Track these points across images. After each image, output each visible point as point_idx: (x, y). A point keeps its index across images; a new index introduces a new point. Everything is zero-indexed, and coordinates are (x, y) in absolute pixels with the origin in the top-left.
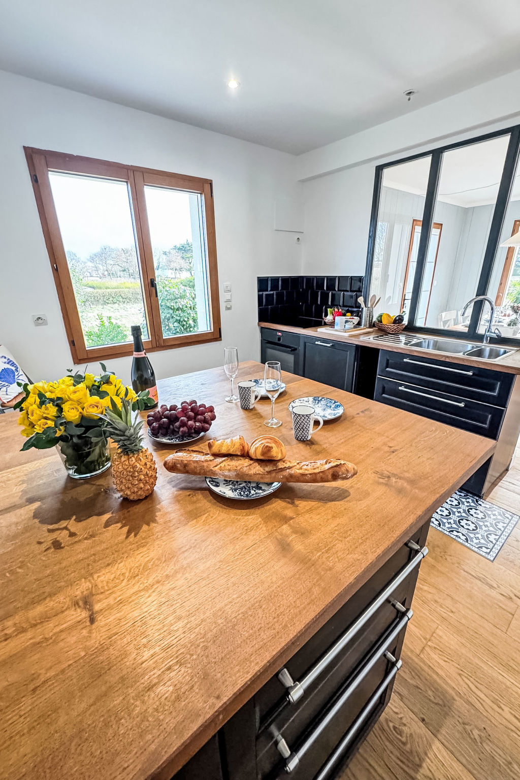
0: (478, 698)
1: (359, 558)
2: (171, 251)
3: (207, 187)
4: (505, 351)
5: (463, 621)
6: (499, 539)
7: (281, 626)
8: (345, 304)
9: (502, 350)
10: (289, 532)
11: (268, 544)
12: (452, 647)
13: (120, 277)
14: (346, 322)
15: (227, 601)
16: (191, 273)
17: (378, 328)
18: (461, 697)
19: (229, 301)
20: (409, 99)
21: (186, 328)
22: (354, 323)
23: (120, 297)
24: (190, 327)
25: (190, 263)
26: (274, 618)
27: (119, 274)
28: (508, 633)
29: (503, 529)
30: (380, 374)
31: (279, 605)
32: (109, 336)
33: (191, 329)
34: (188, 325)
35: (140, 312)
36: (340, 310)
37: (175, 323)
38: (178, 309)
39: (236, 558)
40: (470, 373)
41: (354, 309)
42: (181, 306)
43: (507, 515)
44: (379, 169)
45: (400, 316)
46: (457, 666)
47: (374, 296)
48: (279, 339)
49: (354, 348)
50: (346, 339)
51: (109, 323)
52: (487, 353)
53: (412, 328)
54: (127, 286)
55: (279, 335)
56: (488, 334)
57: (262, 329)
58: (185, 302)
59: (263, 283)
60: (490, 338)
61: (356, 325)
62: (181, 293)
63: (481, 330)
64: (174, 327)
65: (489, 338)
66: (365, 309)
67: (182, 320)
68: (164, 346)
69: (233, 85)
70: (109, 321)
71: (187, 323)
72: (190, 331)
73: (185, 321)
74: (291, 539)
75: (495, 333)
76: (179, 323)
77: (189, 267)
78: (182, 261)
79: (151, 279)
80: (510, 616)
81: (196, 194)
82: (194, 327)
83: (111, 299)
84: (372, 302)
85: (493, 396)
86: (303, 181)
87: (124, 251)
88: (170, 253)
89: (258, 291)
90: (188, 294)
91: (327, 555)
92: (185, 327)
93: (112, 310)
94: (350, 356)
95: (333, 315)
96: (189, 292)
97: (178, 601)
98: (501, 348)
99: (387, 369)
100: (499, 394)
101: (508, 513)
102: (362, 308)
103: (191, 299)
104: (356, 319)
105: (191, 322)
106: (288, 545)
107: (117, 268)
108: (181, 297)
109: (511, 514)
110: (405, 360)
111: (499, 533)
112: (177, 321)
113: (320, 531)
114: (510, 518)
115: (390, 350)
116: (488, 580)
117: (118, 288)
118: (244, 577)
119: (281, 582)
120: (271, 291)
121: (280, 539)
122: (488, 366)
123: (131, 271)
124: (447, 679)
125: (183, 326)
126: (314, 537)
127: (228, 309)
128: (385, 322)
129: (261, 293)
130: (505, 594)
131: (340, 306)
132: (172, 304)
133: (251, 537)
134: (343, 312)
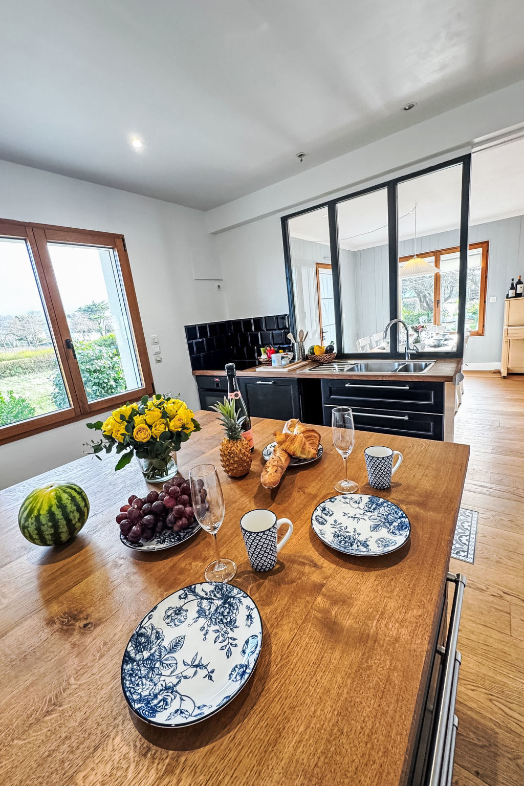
0: (516, 721)
1: (419, 614)
2: (76, 313)
3: (119, 241)
4: (426, 364)
5: (473, 637)
6: (469, 539)
7: (380, 753)
8: (275, 342)
9: (424, 364)
10: (328, 604)
11: (310, 630)
12: (473, 671)
13: (17, 346)
14: (282, 358)
15: (294, 741)
16: (101, 333)
17: (313, 359)
18: (500, 726)
19: (158, 353)
20: (302, 160)
21: (108, 390)
22: (289, 359)
23: (20, 368)
24: (111, 387)
25: (99, 324)
26: (367, 743)
27: (14, 343)
28: (513, 635)
29: (469, 528)
30: (326, 402)
31: (362, 719)
32: (11, 413)
33: (113, 390)
34: (109, 387)
35: (48, 380)
36: (272, 348)
37: (94, 387)
38: (95, 371)
39: (279, 666)
40: (407, 388)
41: (285, 345)
42: (98, 368)
43: (467, 514)
44: (284, 220)
45: (330, 346)
46: (484, 691)
47: (302, 331)
48: (218, 385)
49: (296, 382)
50: (286, 374)
51: (10, 398)
52: (412, 367)
53: (342, 356)
54: (28, 355)
55: (216, 381)
56: (409, 351)
57: (198, 378)
58: (103, 362)
59: (191, 331)
60: (411, 354)
61: (292, 360)
62: (96, 354)
63: (401, 349)
64: (93, 391)
65: (409, 355)
66: (296, 344)
67: (101, 382)
68: (91, 412)
69: (137, 143)
70: (9, 396)
71: (107, 385)
72: (112, 392)
73: (106, 383)
74: (333, 613)
75: (413, 350)
76: (98, 386)
77: (98, 328)
78: (90, 323)
79: (66, 341)
80: (508, 615)
81: (108, 249)
82: (117, 387)
83: (8, 371)
84: (301, 337)
85: (431, 405)
86: (215, 233)
87: (19, 319)
88: (74, 315)
89: (188, 340)
90: (105, 355)
91: (384, 622)
92: (106, 389)
93: (11, 383)
94: (293, 390)
95: (267, 354)
96: (106, 351)
97: (225, 772)
98: (423, 362)
99: (332, 397)
100: (435, 402)
101: (468, 511)
102: (293, 344)
103: (110, 359)
104: (290, 355)
105: (112, 383)
106: (335, 623)
107: (12, 338)
108: (97, 358)
109: (470, 511)
110: (346, 385)
111: (467, 533)
112: (95, 384)
113: (361, 593)
114: (471, 515)
115: (330, 378)
116: (477, 584)
117: (16, 359)
118: (301, 693)
119: (349, 681)
120: (200, 338)
121: (322, 618)
122: (420, 379)
123: (30, 339)
124: (481, 711)
125: (104, 388)
126: (359, 602)
127: (159, 361)
128: (317, 353)
129: (191, 341)
130: (496, 595)
131: (271, 345)
132: (88, 367)
133: (285, 628)
134: (276, 349)
